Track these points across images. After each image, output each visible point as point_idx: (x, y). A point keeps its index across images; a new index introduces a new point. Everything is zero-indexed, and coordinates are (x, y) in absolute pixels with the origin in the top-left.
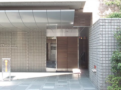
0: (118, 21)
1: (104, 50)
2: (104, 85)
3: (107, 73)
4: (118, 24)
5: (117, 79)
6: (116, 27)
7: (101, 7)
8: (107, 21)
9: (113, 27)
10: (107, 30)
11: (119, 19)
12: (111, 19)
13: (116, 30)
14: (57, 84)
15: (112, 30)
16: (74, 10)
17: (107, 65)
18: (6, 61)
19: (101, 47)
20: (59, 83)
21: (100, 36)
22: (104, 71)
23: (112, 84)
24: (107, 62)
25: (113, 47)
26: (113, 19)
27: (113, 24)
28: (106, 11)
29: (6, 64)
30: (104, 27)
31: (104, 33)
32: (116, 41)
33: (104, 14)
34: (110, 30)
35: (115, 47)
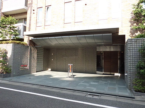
0: (142, 40)
1: (131, 60)
2: (132, 85)
3: (134, 77)
4: (142, 42)
5: (141, 81)
6: (140, 44)
7: (132, 31)
8: (133, 40)
9: (138, 44)
10: (133, 46)
11: (143, 38)
12: (136, 39)
13: (140, 46)
14: (101, 82)
15: (138, 46)
16: (111, 34)
17: (134, 71)
18: (70, 66)
19: (129, 58)
20: (102, 81)
21: (129, 50)
22: (132, 75)
23: (137, 84)
24: (134, 69)
25: (138, 58)
26: (138, 39)
27: (138, 42)
28: (135, 33)
29: (70, 68)
30: (131, 44)
31: (131, 48)
32: (140, 54)
33: (134, 35)
34: (136, 46)
35: (140, 58)
